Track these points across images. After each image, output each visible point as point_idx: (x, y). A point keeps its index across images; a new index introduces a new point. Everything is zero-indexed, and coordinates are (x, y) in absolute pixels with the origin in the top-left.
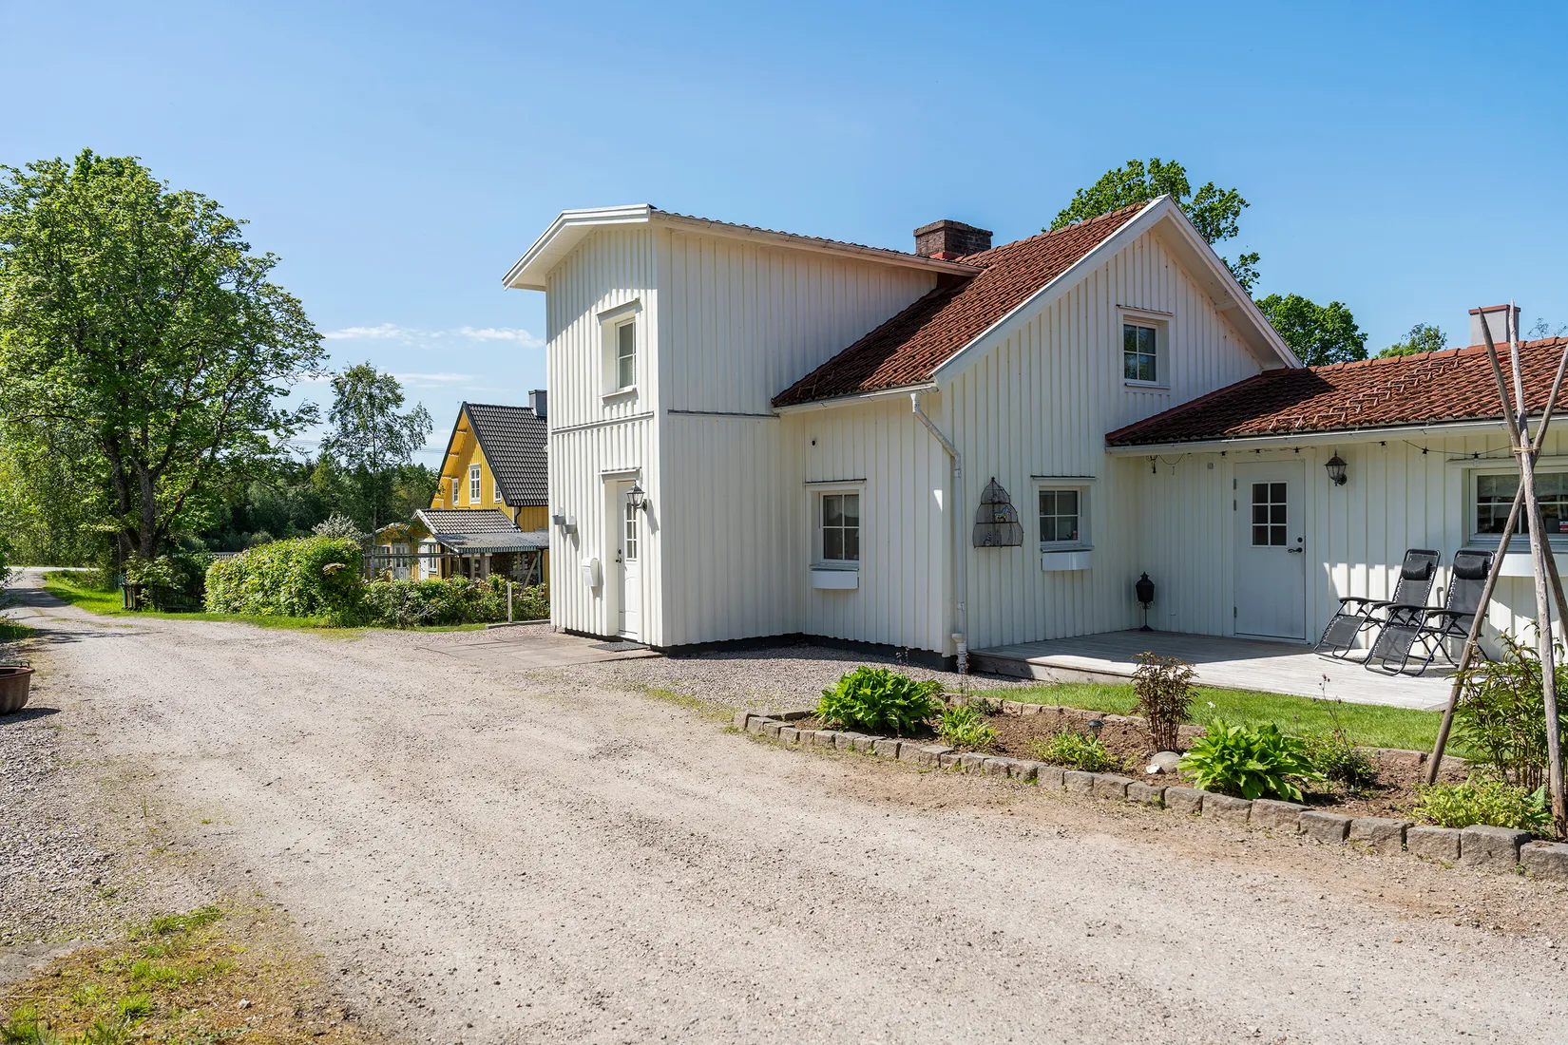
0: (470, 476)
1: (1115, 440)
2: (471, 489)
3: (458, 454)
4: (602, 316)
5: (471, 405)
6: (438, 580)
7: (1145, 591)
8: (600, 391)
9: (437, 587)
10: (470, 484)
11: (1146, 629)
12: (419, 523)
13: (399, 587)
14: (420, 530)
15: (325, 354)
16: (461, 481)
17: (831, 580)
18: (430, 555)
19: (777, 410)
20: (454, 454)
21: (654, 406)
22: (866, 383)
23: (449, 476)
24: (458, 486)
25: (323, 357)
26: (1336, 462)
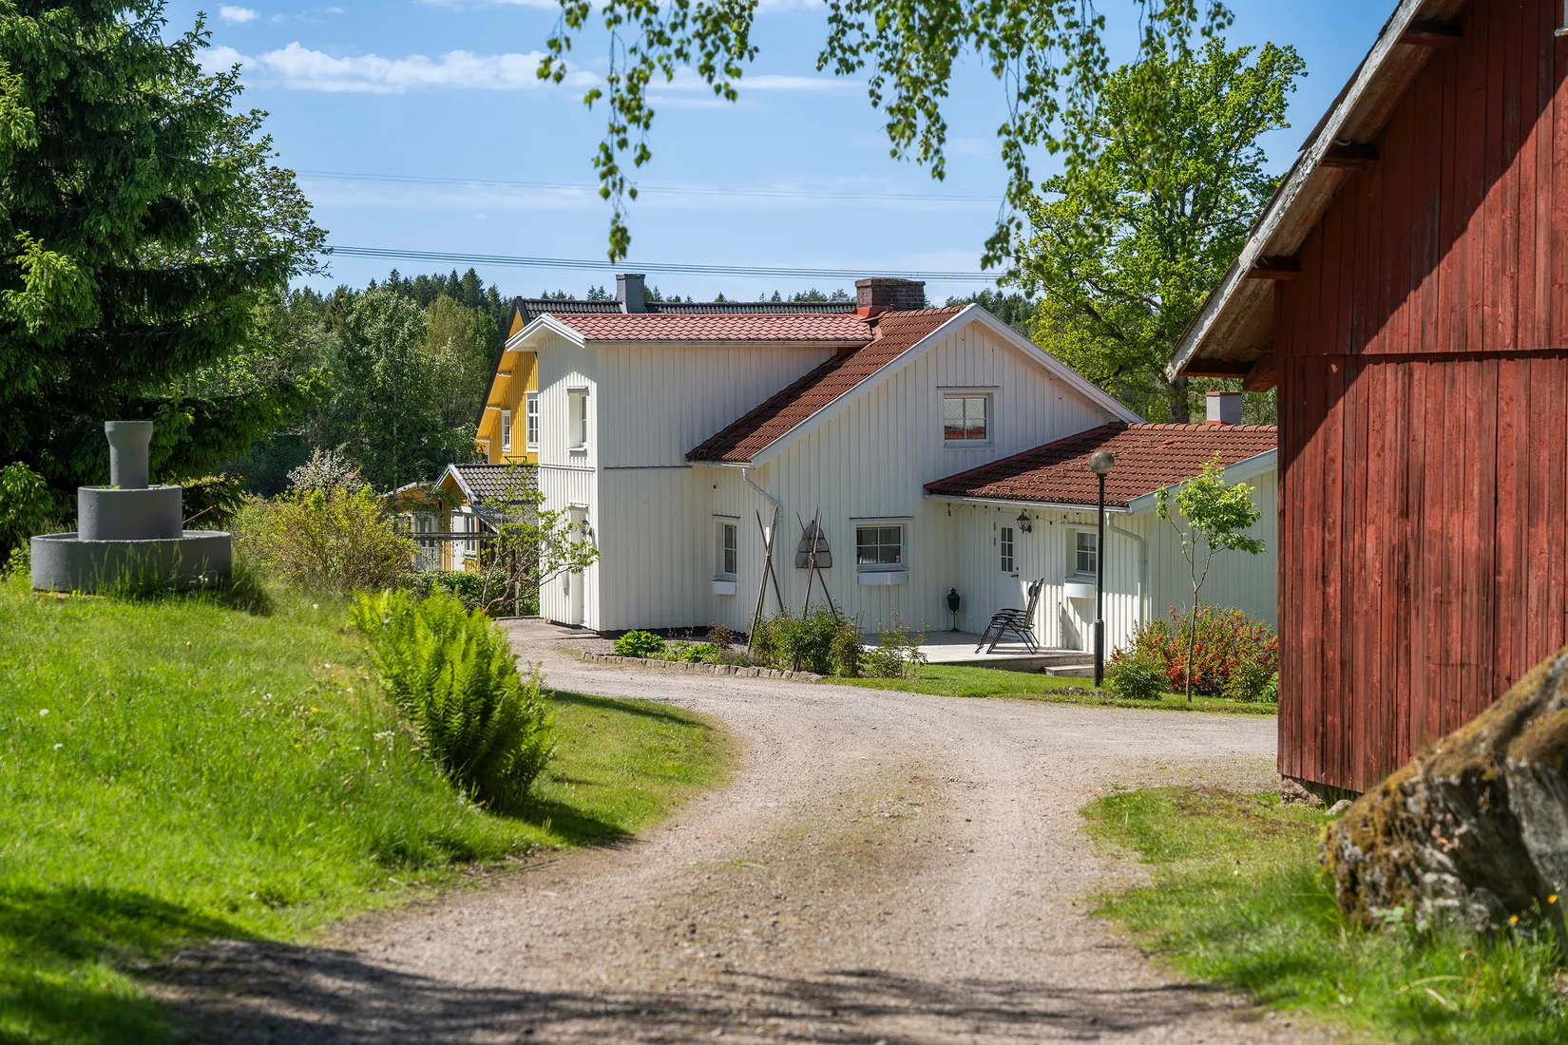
0: (527, 409)
1: (933, 489)
2: (528, 429)
3: (510, 372)
4: (570, 391)
5: (528, 302)
6: (474, 571)
7: (954, 601)
8: (568, 444)
9: (469, 581)
10: (527, 420)
11: (955, 630)
12: (451, 483)
13: (425, 580)
14: (452, 496)
15: (326, 245)
16: (513, 416)
17: (721, 588)
18: (467, 537)
19: (692, 463)
20: (504, 372)
21: (595, 465)
22: (726, 456)
23: (498, 405)
24: (510, 421)
25: (324, 252)
26: (1023, 518)
